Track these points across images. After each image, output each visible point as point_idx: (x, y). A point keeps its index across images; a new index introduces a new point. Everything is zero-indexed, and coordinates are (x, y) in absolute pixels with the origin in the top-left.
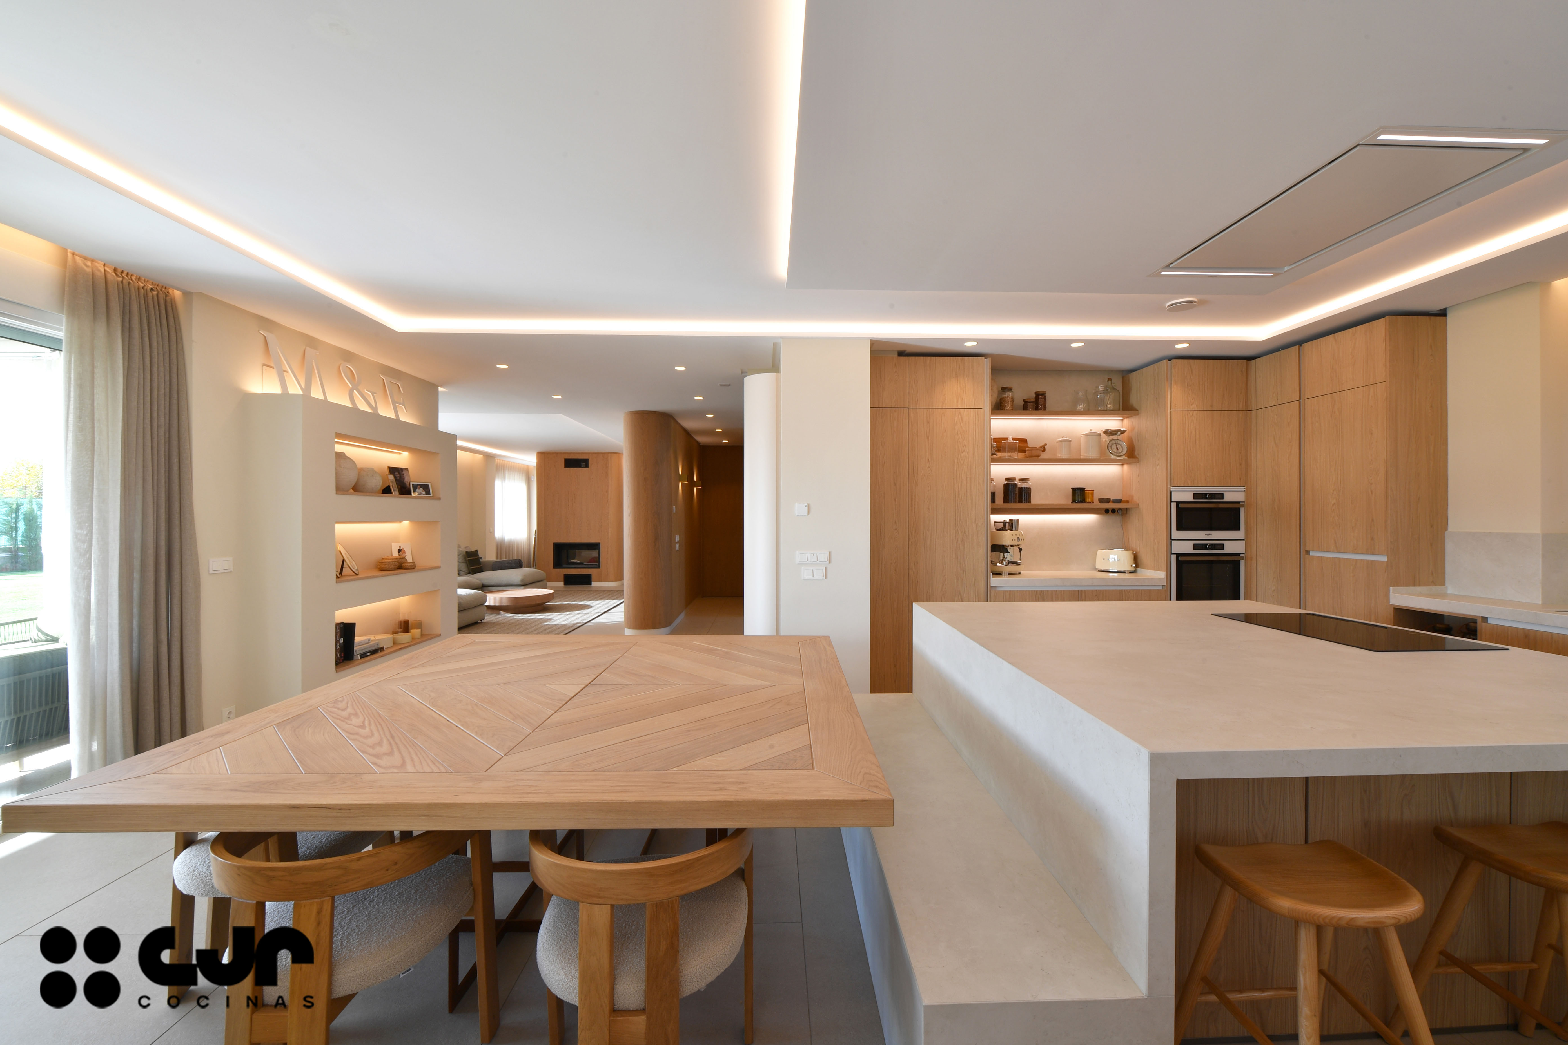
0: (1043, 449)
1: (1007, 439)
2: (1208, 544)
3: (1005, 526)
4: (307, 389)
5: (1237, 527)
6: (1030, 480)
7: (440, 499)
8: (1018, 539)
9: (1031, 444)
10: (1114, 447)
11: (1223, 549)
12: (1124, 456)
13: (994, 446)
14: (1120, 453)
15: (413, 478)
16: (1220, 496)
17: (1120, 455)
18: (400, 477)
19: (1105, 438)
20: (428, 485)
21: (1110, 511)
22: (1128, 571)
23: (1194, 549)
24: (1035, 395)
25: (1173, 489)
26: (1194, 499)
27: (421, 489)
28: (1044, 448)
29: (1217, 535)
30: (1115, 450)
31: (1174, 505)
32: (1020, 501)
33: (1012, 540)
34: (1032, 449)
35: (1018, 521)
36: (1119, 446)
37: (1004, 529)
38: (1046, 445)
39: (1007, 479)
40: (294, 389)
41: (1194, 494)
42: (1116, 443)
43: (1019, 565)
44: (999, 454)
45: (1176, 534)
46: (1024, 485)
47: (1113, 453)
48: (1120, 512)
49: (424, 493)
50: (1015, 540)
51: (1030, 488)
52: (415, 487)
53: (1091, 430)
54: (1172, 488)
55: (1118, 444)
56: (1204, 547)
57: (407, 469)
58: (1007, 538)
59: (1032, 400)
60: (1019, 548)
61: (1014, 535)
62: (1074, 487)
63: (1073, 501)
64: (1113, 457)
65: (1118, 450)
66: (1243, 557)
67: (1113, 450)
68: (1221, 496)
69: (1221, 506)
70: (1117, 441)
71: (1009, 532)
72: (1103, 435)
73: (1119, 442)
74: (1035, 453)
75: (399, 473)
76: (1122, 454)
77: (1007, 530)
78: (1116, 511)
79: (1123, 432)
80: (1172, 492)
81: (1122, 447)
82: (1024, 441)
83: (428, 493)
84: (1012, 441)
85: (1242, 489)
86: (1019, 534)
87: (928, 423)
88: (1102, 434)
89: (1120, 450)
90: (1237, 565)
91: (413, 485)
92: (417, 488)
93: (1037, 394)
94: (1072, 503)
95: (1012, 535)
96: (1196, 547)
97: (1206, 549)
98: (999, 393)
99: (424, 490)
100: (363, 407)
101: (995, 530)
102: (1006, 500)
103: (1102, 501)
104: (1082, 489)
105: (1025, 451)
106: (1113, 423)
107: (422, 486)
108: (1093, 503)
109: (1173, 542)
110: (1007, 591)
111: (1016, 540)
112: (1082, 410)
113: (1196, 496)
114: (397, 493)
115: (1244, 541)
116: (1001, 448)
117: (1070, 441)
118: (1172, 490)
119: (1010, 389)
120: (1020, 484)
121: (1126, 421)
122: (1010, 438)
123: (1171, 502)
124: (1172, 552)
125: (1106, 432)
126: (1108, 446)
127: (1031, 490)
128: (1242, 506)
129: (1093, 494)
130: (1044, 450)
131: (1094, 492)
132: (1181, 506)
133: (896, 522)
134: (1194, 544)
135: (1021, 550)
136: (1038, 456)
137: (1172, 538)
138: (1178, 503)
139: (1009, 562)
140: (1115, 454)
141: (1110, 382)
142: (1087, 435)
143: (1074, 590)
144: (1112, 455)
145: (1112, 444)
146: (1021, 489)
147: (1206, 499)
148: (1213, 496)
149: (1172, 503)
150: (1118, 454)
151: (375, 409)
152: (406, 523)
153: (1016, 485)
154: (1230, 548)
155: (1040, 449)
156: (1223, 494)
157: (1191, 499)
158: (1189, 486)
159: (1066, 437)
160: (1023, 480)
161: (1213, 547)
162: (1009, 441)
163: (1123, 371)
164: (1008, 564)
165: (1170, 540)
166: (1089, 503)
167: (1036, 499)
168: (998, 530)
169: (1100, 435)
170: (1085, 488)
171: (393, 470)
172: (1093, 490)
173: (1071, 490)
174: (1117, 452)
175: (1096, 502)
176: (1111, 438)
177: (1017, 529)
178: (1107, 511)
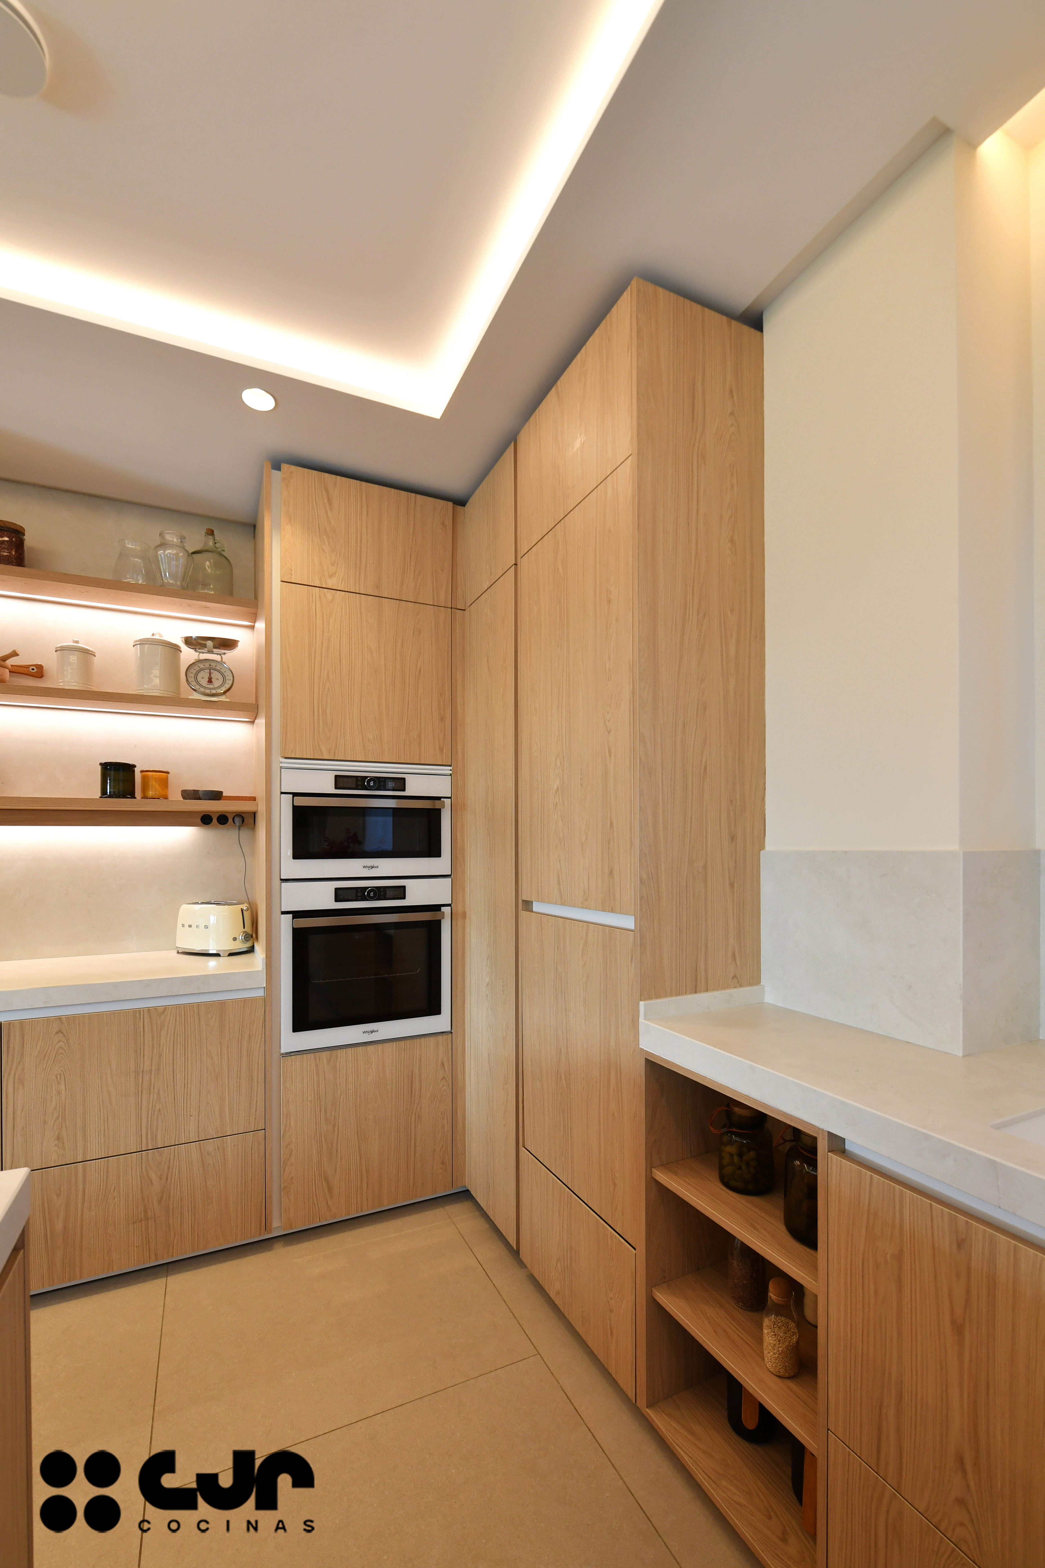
2: (369, 887)
5: (433, 851)
10: (204, 675)
11: (404, 898)
14: (215, 688)
16: (394, 784)
21: (215, 820)
23: (336, 899)
25: (285, 763)
29: (388, 865)
30: (204, 682)
31: (287, 800)
36: (215, 675)
41: (336, 777)
42: (211, 669)
45: (293, 868)
47: (198, 687)
48: (233, 821)
53: (154, 635)
54: (283, 760)
55: (215, 669)
56: (359, 894)
62: (108, 761)
63: (106, 795)
64: (196, 696)
65: (210, 681)
66: (446, 912)
67: (198, 682)
68: (400, 783)
69: (400, 804)
73: (217, 666)
76: (221, 692)
80: (283, 771)
81: (223, 678)
85: (447, 770)
88: (184, 648)
89: (216, 683)
90: (434, 928)
94: (101, 799)
96: (340, 894)
97: (364, 899)
103: (191, 796)
104: (129, 769)
108: (165, 800)
109: (285, 885)
112: (133, 586)
113: (340, 782)
115: (447, 878)
117: (88, 652)
118: (282, 765)
124: (278, 909)
126: (190, 674)
128: (446, 804)
131: (169, 775)
132: (304, 801)
134: (337, 890)
137: (284, 878)
138: (296, 796)
140: (202, 690)
141: (209, 538)
142: (143, 643)
144: (195, 693)
145: (202, 668)
147: (364, 787)
148: (381, 783)
149: (282, 795)
150: (208, 691)
154: (416, 894)
156: (404, 779)
157: (330, 788)
158: (324, 757)
159: (78, 642)
161: (380, 893)
165: (277, 883)
166: (152, 799)
169: (176, 648)
170: (134, 766)
172: (166, 772)
173: (100, 767)
174: (211, 686)
175: (175, 795)
176: (206, 655)
178: (206, 819)
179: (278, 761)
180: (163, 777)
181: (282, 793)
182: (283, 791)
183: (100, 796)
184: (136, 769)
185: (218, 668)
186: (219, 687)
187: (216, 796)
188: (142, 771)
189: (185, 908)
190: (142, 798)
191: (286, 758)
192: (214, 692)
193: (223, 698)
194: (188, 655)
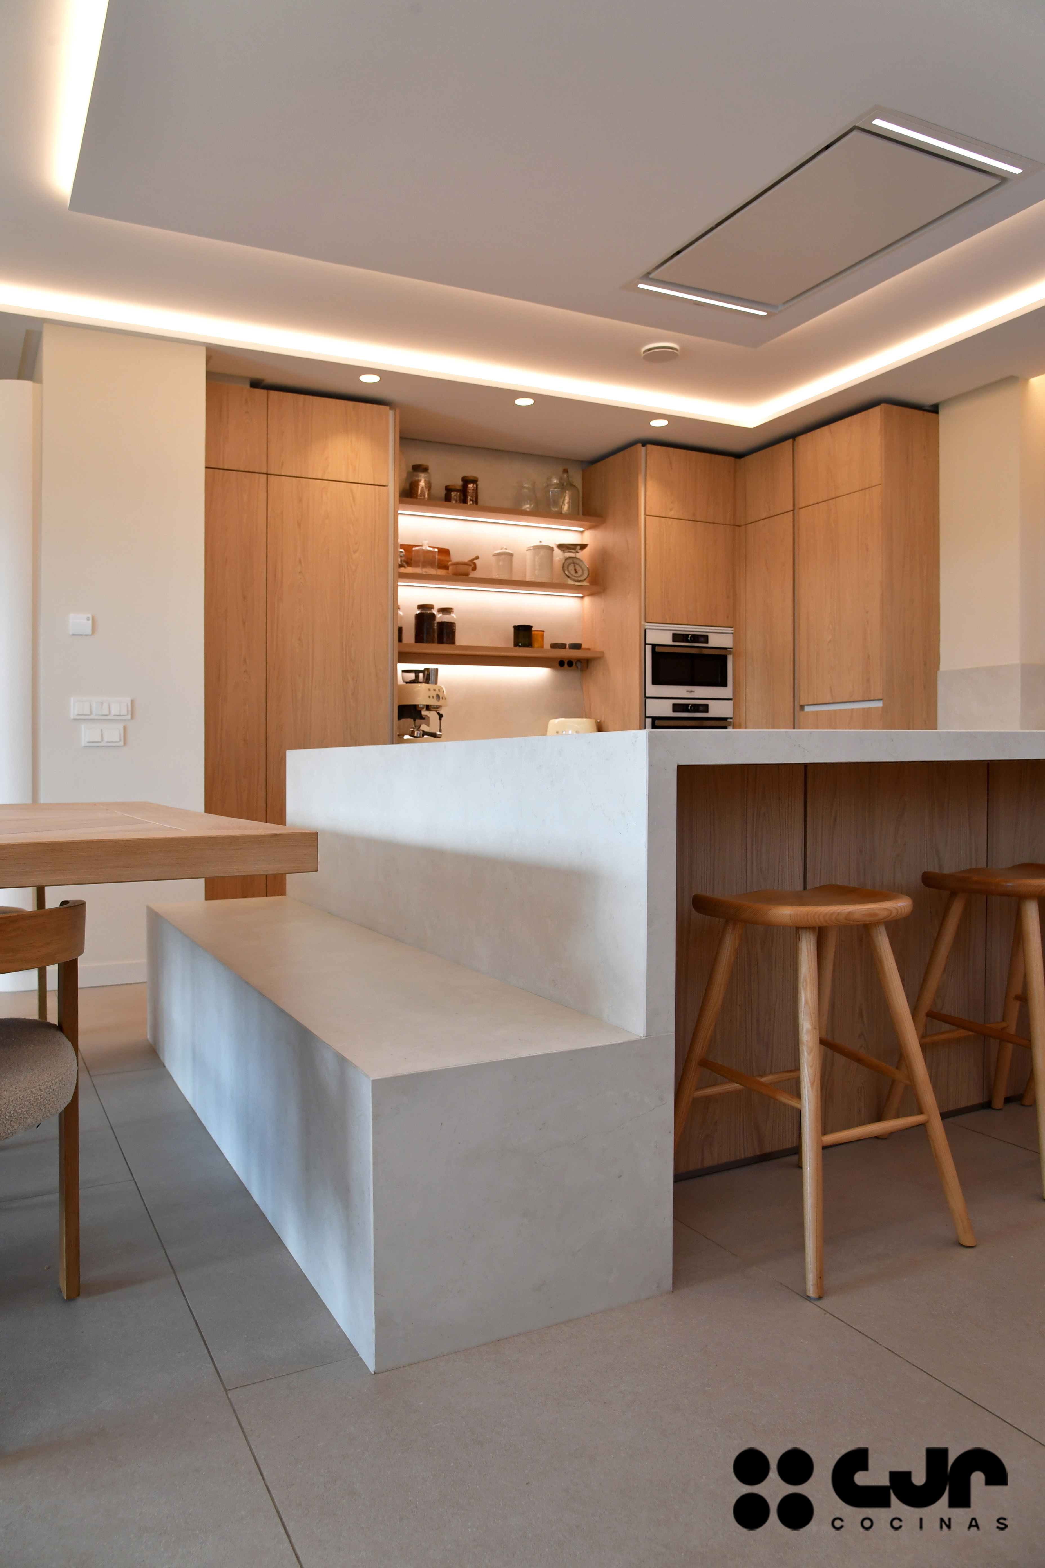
0: (472, 565)
1: (420, 545)
2: (689, 705)
3: (417, 677)
5: (723, 683)
6: (454, 610)
8: (438, 696)
9: (455, 557)
10: (571, 568)
11: (708, 713)
12: (585, 582)
13: (402, 554)
14: (578, 577)
16: (702, 639)
17: (579, 579)
19: (558, 555)
21: (566, 663)
23: (674, 711)
24: (460, 483)
25: (648, 626)
26: (674, 641)
28: (475, 564)
29: (701, 692)
30: (573, 572)
31: (649, 648)
32: (440, 642)
33: (429, 697)
34: (457, 564)
35: (437, 670)
36: (578, 568)
37: (416, 681)
38: (477, 558)
39: (421, 607)
41: (674, 635)
42: (574, 563)
43: (440, 737)
44: (409, 570)
45: (653, 690)
46: (446, 618)
47: (570, 576)
48: (579, 665)
50: (433, 697)
51: (454, 623)
53: (540, 542)
54: (647, 624)
55: (576, 564)
56: (686, 708)
58: (421, 695)
59: (458, 488)
60: (438, 714)
61: (432, 690)
62: (517, 624)
63: (517, 646)
64: (570, 582)
65: (576, 572)
66: (731, 722)
67: (569, 572)
68: (706, 638)
69: (705, 652)
70: (575, 560)
71: (424, 685)
73: (578, 562)
74: (462, 569)
76: (582, 578)
77: (421, 683)
78: (574, 665)
79: (583, 547)
80: (647, 631)
81: (582, 569)
82: (445, 552)
84: (429, 549)
85: (731, 631)
86: (439, 690)
87: (300, 499)
88: (556, 549)
89: (580, 573)
93: (466, 481)
94: (514, 649)
95: (429, 690)
96: (676, 708)
97: (688, 711)
98: (410, 475)
101: (404, 684)
102: (419, 638)
103: (554, 647)
104: (529, 628)
105: (446, 568)
106: (570, 534)
108: (543, 650)
109: (647, 700)
111: (435, 697)
112: (528, 510)
113: (676, 637)
115: (731, 702)
116: (411, 559)
117: (511, 555)
118: (646, 627)
119: (425, 469)
120: (440, 617)
121: (588, 534)
122: (426, 542)
123: (646, 644)
124: (647, 715)
125: (561, 546)
126: (563, 567)
127: (455, 626)
128: (730, 653)
129: (542, 637)
130: (474, 568)
132: (657, 649)
133: (245, 660)
134: (674, 705)
135: (441, 716)
136: (467, 574)
137: (647, 695)
138: (654, 646)
139: (425, 733)
140: (573, 577)
141: (566, 473)
142: (533, 548)
144: (569, 579)
145: (570, 563)
146: (442, 624)
147: (688, 641)
148: (696, 638)
149: (647, 646)
150: (576, 579)
153: (433, 616)
154: (716, 709)
155: (470, 563)
156: (707, 636)
157: (670, 642)
158: (668, 622)
159: (506, 549)
160: (446, 611)
161: (696, 708)
162: (424, 548)
163: (582, 462)
164: (423, 735)
165: (644, 699)
166: (538, 650)
167: (463, 639)
168: (407, 683)
169: (552, 549)
170: (532, 626)
172: (544, 631)
173: (512, 628)
174: (576, 575)
175: (547, 648)
176: (568, 555)
177: (436, 683)
178: (561, 663)
179: (644, 624)
180: (542, 635)
183: (513, 646)
184: (532, 628)
188: (537, 631)
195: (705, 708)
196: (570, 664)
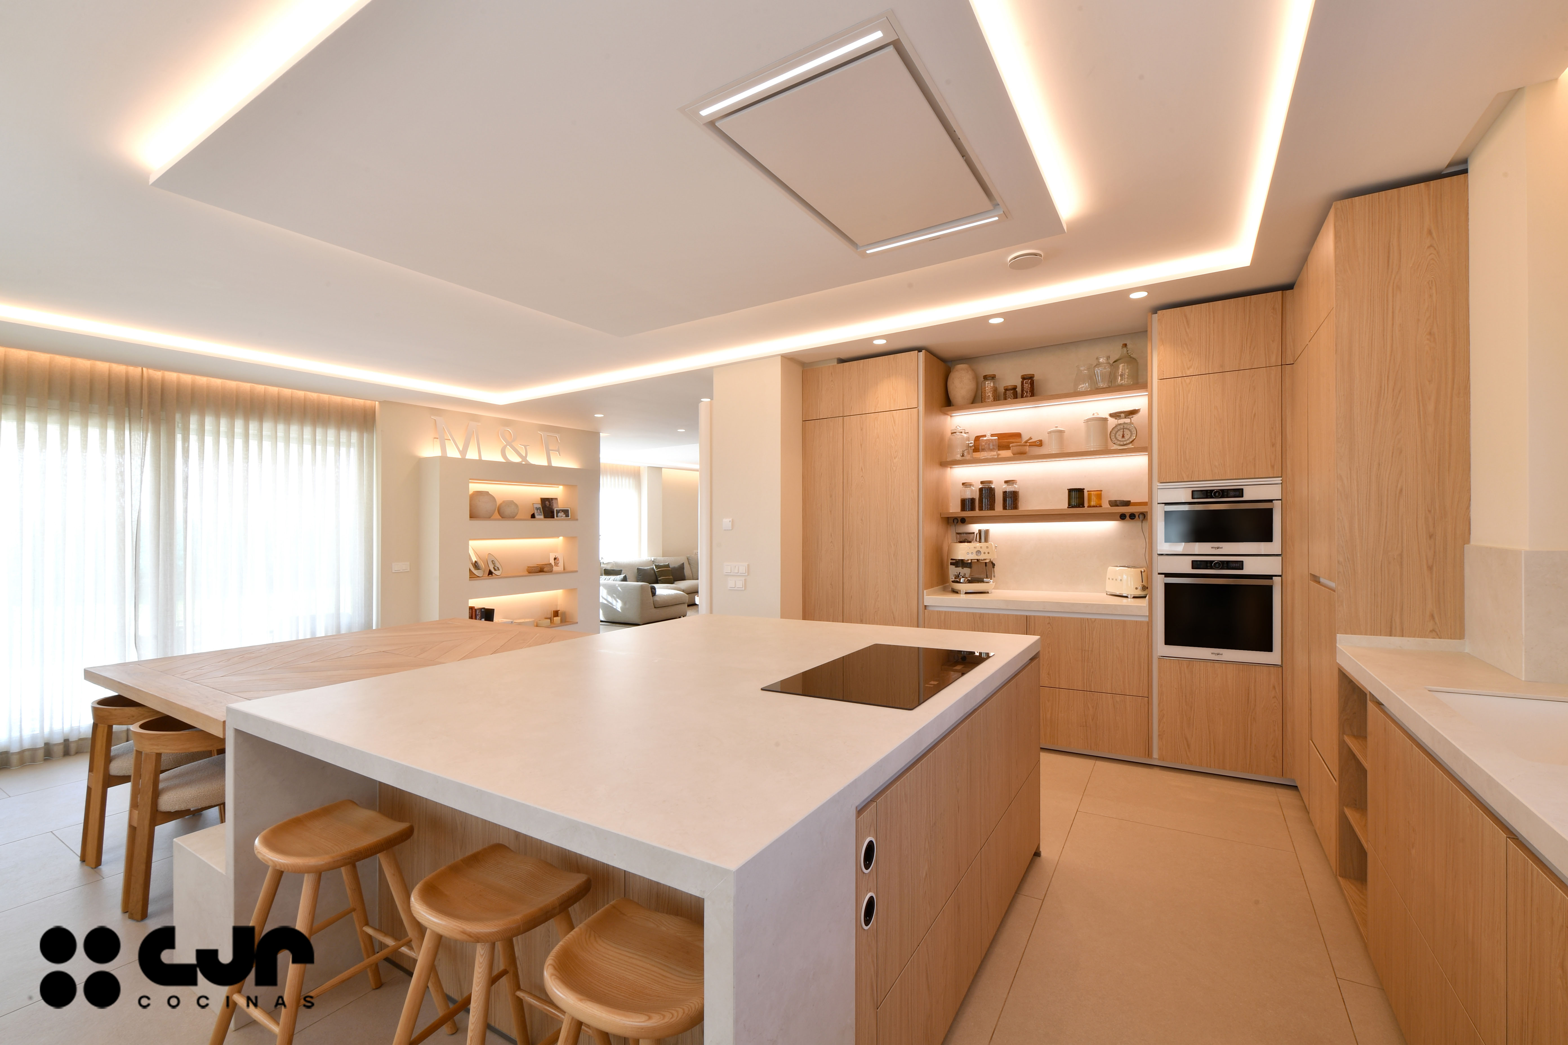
1: (985, 436)
2: (1214, 563)
3: (968, 537)
4: (464, 452)
6: (1017, 482)
7: (577, 520)
10: (1121, 433)
11: (1241, 569)
12: (1131, 445)
14: (1126, 441)
15: (560, 505)
16: (1237, 493)
18: (550, 505)
19: (1109, 423)
20: (568, 510)
21: (1128, 517)
22: (1131, 595)
23: (1193, 568)
24: (1020, 382)
25: (1160, 486)
26: (1194, 498)
27: (563, 513)
28: (1040, 442)
29: (1233, 548)
30: (1120, 438)
31: (1161, 508)
32: (1003, 508)
34: (1019, 445)
36: (1126, 433)
37: (965, 541)
39: (981, 483)
40: (453, 453)
41: (1193, 492)
42: (1122, 428)
43: (988, 582)
45: (1165, 547)
46: (1009, 488)
47: (1116, 441)
48: (1140, 517)
49: (564, 516)
51: (1017, 492)
52: (558, 512)
53: (1095, 414)
54: (1159, 484)
55: (1126, 429)
56: (1210, 565)
57: (556, 499)
59: (1016, 386)
62: (1071, 488)
63: (1070, 506)
65: (1123, 437)
66: (1277, 581)
67: (1116, 438)
68: (1239, 492)
69: (1241, 506)
70: (1125, 426)
72: (1110, 419)
74: (1021, 449)
75: (549, 502)
76: (1129, 442)
78: (1136, 517)
79: (1137, 412)
80: (1159, 491)
81: (1131, 433)
82: (1013, 435)
83: (567, 516)
84: (990, 438)
85: (1278, 481)
87: (862, 430)
89: (1127, 437)
90: (1266, 590)
91: (556, 510)
92: (559, 513)
93: (1024, 379)
94: (1068, 508)
96: (1195, 565)
97: (1212, 568)
99: (565, 514)
100: (515, 458)
103: (1114, 504)
104: (1081, 490)
105: (1010, 449)
107: (563, 511)
108: (1101, 506)
110: (942, 612)
111: (984, 553)
112: (1085, 390)
113: (1196, 494)
114: (542, 517)
115: (1278, 559)
116: (978, 447)
119: (992, 377)
120: (1005, 488)
122: (988, 434)
124: (1159, 572)
125: (1115, 415)
126: (1111, 433)
127: (1021, 494)
128: (1276, 505)
129: (1101, 495)
131: (1104, 492)
133: (831, 535)
134: (1194, 562)
136: (1025, 453)
140: (1119, 443)
141: (1125, 349)
142: (1088, 421)
143: (1021, 616)
144: (1116, 445)
145: (1119, 430)
146: (1006, 494)
147: (1216, 497)
148: (1228, 492)
150: (1122, 443)
151: (524, 458)
152: (561, 538)
153: (996, 488)
154: (1252, 567)
155: (1028, 443)
157: (1189, 500)
158: (1185, 481)
159: (1059, 427)
160: (1011, 482)
161: (1226, 565)
162: (987, 438)
166: (1094, 506)
167: (1029, 505)
169: (1105, 421)
170: (1087, 489)
171: (544, 500)
172: (1101, 491)
173: (1067, 491)
174: (1124, 439)
175: (1106, 505)
176: (1121, 421)
177: (986, 540)
178: (1123, 517)
179: (1157, 484)
180: (1099, 494)
181: (1158, 503)
182: (1159, 502)
183: (1067, 506)
184: (1085, 490)
185: (1128, 427)
186: (1128, 439)
187: (1127, 503)
188: (1088, 491)
189: (1110, 568)
190: (1088, 507)
191: (1161, 483)
192: (1125, 443)
193: (1130, 446)
194: (1112, 422)
195: (1240, 565)
196: (1132, 516)
